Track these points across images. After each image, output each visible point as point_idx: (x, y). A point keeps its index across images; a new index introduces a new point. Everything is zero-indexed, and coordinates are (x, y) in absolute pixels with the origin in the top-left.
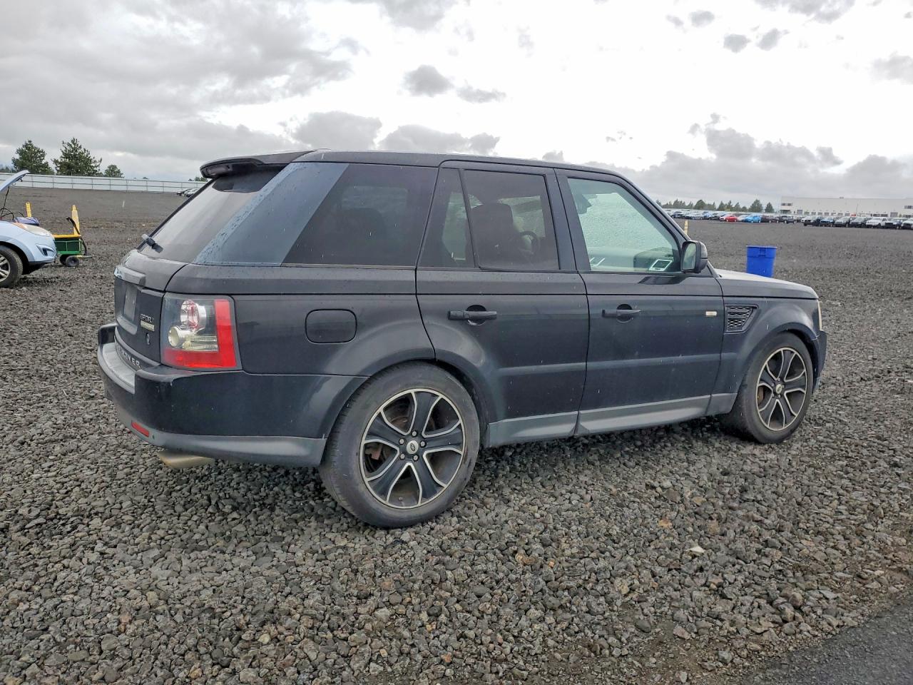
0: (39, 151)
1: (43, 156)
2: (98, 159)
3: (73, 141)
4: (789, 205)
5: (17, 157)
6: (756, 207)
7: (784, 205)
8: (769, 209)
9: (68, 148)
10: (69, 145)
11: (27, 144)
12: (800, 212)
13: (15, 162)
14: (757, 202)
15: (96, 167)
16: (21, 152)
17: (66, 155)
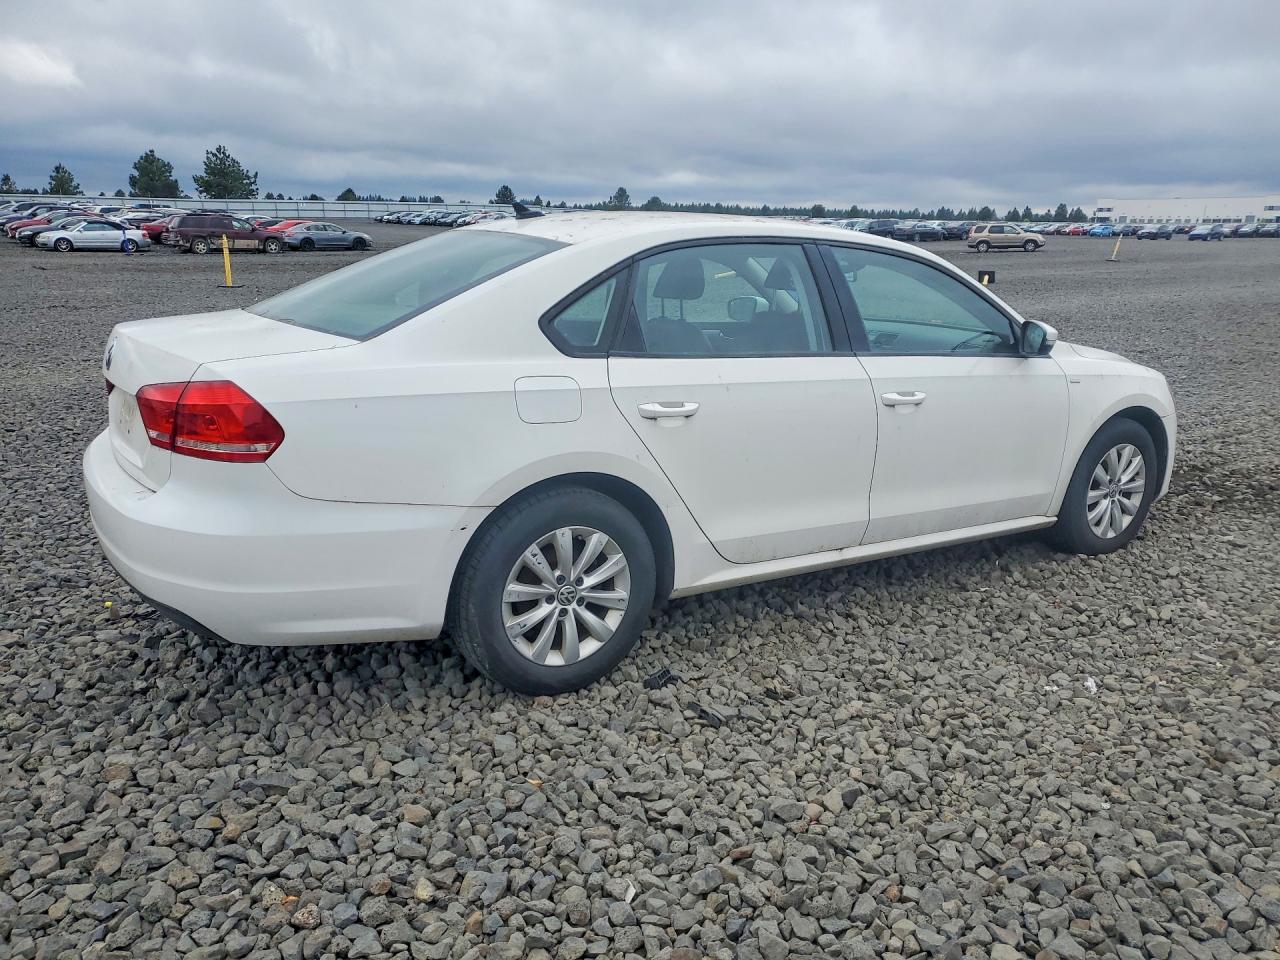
0: (164, 166)
1: (170, 170)
2: (251, 174)
3: (219, 150)
4: (1109, 210)
5: (135, 172)
6: (1061, 215)
7: (1101, 210)
8: (1078, 216)
9: (214, 159)
10: (215, 155)
11: (146, 155)
12: (1123, 219)
13: (133, 181)
14: (1062, 208)
15: (251, 184)
16: (139, 167)
17: (210, 169)
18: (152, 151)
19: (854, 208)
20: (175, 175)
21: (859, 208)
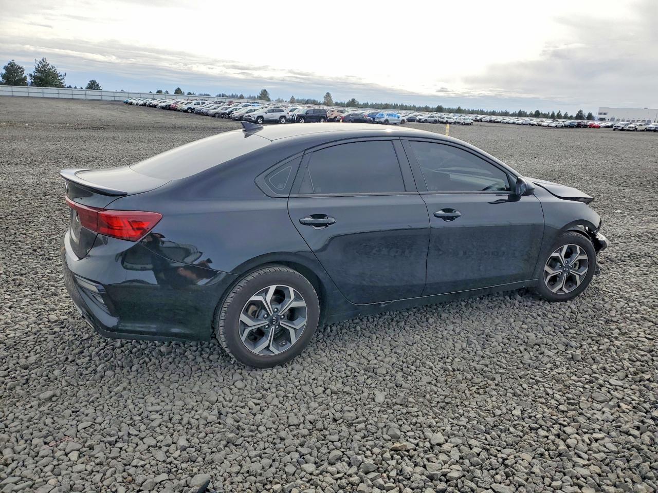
0: (19, 68)
1: (23, 71)
2: (63, 74)
3: (43, 60)
4: (605, 114)
5: (4, 72)
6: (580, 116)
7: (600, 114)
8: (590, 117)
9: (40, 65)
10: (40, 62)
11: (11, 63)
12: (612, 119)
14: (580, 112)
15: (62, 79)
16: (6, 68)
17: (38, 71)
18: (13, 60)
19: (459, 108)
20: (26, 74)
21: (461, 108)
